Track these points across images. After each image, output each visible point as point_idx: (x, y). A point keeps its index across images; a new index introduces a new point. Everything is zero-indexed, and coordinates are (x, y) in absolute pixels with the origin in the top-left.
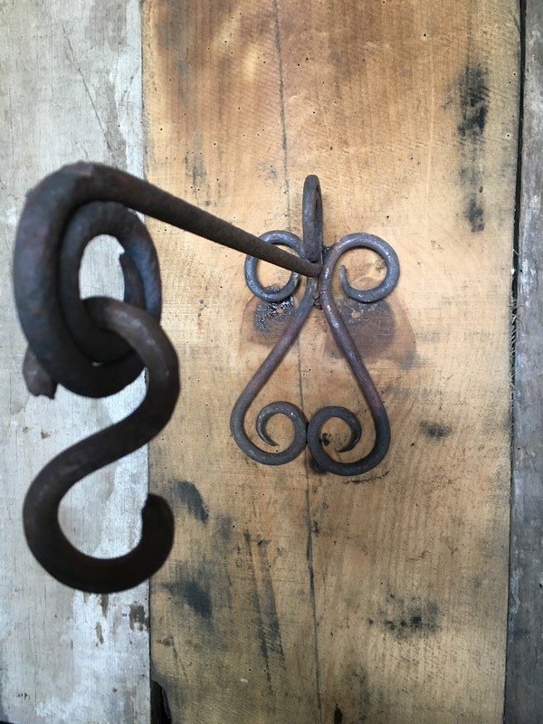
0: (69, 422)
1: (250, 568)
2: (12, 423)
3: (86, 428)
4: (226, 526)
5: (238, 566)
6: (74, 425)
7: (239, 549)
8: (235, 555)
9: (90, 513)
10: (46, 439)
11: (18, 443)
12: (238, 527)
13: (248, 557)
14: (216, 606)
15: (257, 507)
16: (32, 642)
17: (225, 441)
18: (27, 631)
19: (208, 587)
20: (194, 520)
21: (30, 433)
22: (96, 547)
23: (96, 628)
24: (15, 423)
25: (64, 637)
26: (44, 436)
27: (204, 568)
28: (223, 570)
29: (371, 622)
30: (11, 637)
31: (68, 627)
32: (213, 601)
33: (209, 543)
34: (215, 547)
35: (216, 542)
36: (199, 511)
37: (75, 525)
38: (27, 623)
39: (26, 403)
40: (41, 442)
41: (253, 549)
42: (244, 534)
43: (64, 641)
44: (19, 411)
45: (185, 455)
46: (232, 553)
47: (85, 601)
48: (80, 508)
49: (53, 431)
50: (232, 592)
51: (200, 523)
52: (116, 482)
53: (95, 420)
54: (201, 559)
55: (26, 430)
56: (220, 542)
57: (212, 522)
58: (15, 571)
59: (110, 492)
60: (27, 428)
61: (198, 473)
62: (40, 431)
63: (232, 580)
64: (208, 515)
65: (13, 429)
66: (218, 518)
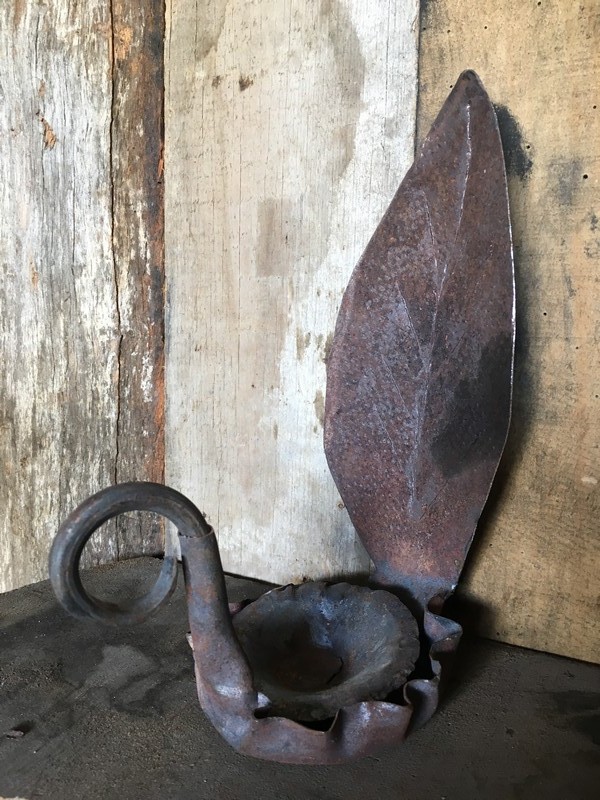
0: (283, 49)
2: (197, 74)
3: (312, 54)
4: (568, 179)
6: (291, 54)
8: (586, 234)
9: (312, 205)
10: (247, 90)
11: (206, 107)
16: (216, 430)
18: (210, 413)
21: (223, 85)
22: (320, 262)
23: (315, 401)
24: (201, 74)
25: (264, 420)
26: (243, 85)
28: (558, 268)
30: (187, 424)
31: (271, 402)
37: (287, 229)
38: (210, 400)
39: (218, 36)
40: (239, 97)
43: (264, 426)
44: (207, 52)
47: (299, 357)
48: (296, 199)
49: (258, 72)
50: (573, 309)
51: (514, 180)
52: (358, 141)
53: (325, 36)
55: (217, 81)
57: (539, 174)
58: (196, 319)
59: (346, 161)
60: (218, 78)
61: (515, 83)
62: (238, 79)
63: (575, 284)
64: (531, 164)
65: (198, 85)
66: (552, 165)
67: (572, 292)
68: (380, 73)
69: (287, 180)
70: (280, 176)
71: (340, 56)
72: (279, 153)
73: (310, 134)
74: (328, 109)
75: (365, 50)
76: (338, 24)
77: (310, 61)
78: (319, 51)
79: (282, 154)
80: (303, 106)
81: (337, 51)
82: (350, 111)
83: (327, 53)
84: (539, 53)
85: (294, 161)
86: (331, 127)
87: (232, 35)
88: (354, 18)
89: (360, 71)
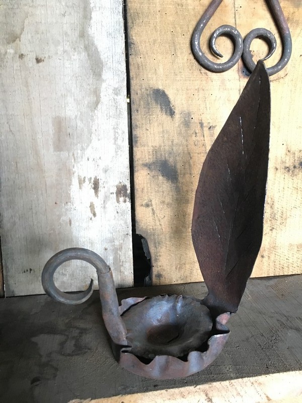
1: (203, 145)
2: (8, 51)
3: (76, 54)
4: (187, 119)
5: (195, 145)
6: (65, 51)
7: (196, 134)
8: (194, 138)
9: (82, 120)
10: (40, 64)
11: (15, 68)
12: (196, 118)
13: (202, 138)
14: (181, 174)
15: (208, 104)
17: (186, 58)
19: (175, 163)
20: (164, 116)
21: (25, 59)
22: (88, 146)
23: (90, 206)
24: (11, 51)
25: (63, 218)
26: (38, 61)
27: (173, 149)
28: (186, 149)
29: (277, 169)
31: (67, 210)
32: (179, 171)
33: (175, 132)
34: (180, 133)
35: (181, 130)
36: (168, 110)
37: (69, 130)
39: (21, 34)
40: (36, 66)
41: (205, 133)
42: (200, 123)
43: (63, 221)
44: (14, 41)
45: (157, 69)
46: (191, 136)
47: (80, 188)
48: (73, 117)
49: (47, 56)
50: (192, 163)
51: (169, 118)
52: (102, 95)
53: (82, 47)
54: (170, 143)
56: (183, 130)
57: (177, 116)
59: (97, 103)
60: (22, 55)
61: (167, 82)
62: (35, 57)
63: (192, 155)
64: (174, 112)
65: (9, 57)
66: (181, 113)
67: (191, 158)
68: (110, 68)
69: (67, 108)
70: (63, 106)
71: (90, 57)
72: (62, 95)
73: (78, 89)
74: (86, 79)
75: (102, 57)
76: (88, 43)
77: (76, 57)
78: (79, 53)
79: (64, 96)
80: (73, 76)
81: (89, 55)
82: (97, 82)
83: (84, 55)
84: (174, 73)
85: (70, 100)
86: (89, 87)
87: (30, 35)
88: (96, 42)
89: (101, 66)
